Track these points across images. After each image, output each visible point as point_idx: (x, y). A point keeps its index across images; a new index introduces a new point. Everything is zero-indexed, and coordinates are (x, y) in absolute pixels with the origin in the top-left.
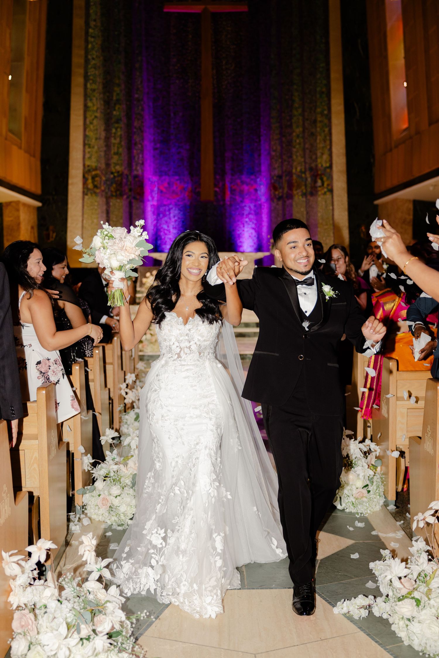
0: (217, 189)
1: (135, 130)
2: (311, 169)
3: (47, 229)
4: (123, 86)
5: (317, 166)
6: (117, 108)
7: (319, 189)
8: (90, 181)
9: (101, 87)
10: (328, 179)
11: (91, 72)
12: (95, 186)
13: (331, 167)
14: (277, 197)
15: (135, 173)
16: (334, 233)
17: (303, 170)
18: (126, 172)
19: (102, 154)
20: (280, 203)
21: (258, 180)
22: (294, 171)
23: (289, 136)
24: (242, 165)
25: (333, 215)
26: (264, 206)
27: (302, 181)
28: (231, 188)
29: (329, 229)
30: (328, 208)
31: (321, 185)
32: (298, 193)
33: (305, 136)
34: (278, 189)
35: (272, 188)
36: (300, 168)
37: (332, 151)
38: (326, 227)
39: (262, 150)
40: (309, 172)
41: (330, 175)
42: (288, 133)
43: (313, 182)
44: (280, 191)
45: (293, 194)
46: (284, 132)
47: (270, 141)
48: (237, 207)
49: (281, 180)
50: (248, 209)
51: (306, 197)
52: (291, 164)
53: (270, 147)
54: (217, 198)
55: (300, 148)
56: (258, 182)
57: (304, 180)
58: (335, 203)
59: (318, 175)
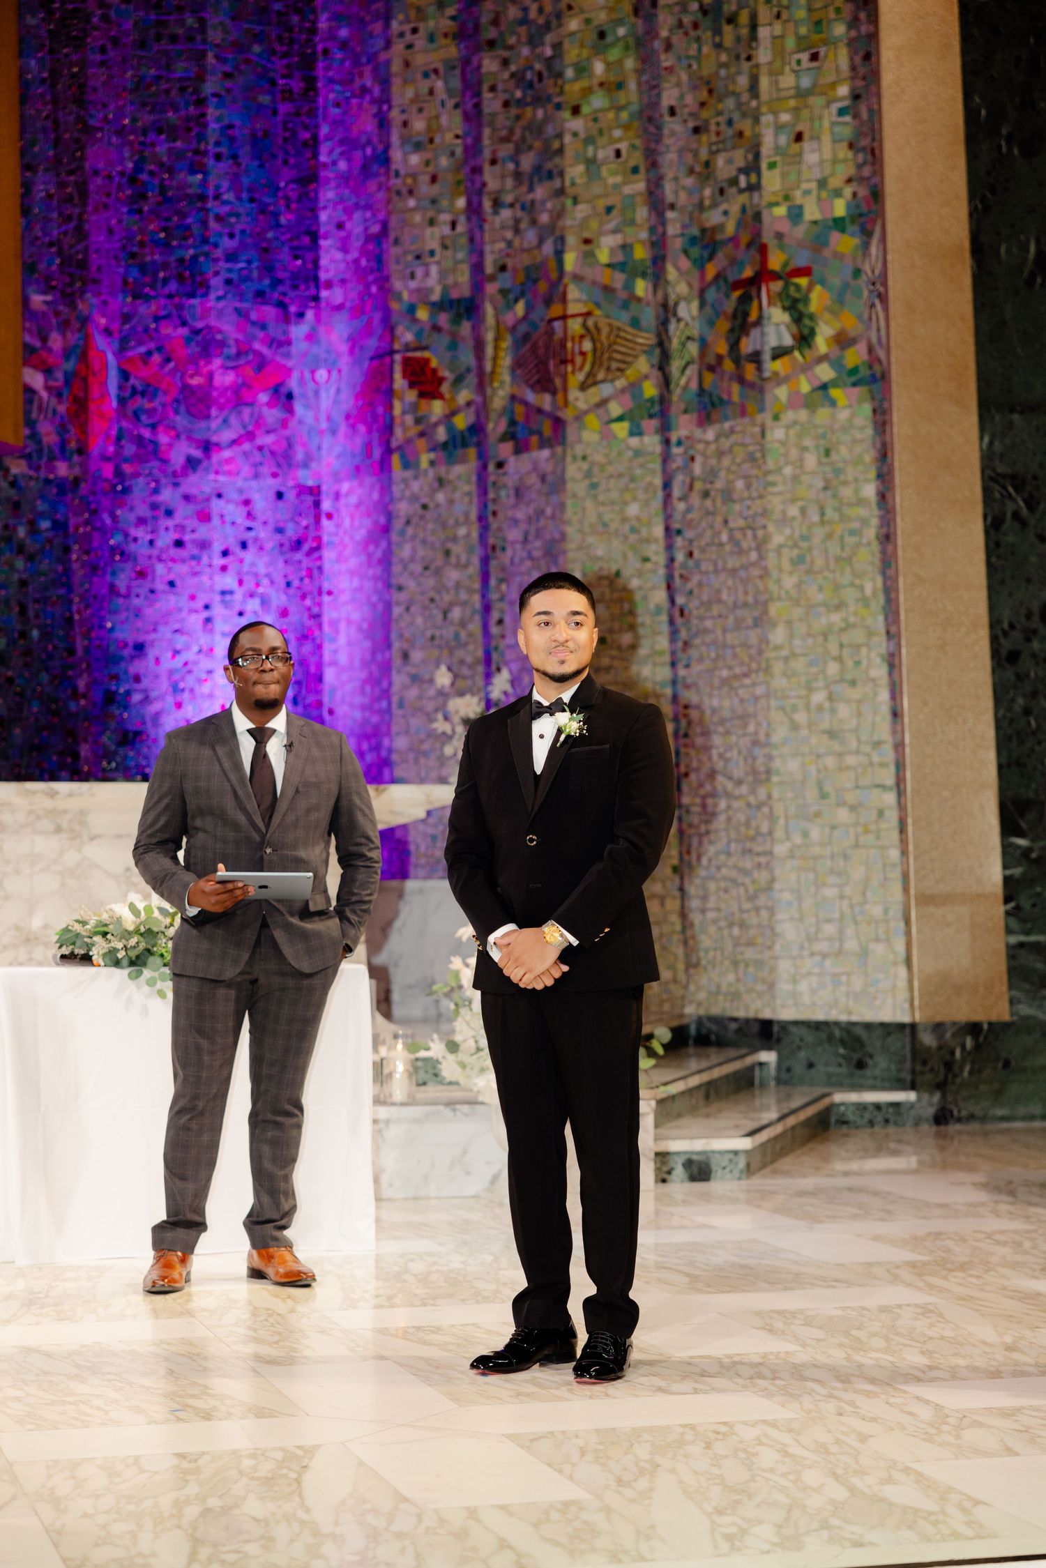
0: (36, 378)
2: (706, 242)
5: (752, 218)
7: (774, 366)
10: (840, 300)
13: (868, 218)
14: (441, 434)
16: (893, 662)
17: (640, 253)
20: (463, 471)
21: (298, 331)
22: (570, 260)
23: (534, 42)
24: (196, 229)
25: (887, 538)
26: (337, 496)
27: (635, 323)
28: (125, 375)
29: (858, 636)
30: (847, 492)
31: (788, 341)
32: (603, 403)
33: (651, 33)
34: (445, 388)
35: (399, 382)
36: (617, 239)
37: (876, 115)
38: (836, 618)
39: (324, 148)
40: (685, 263)
41: (857, 272)
42: (524, 21)
43: (724, 325)
44: (464, 396)
45: (567, 415)
46: (495, 22)
47: (385, 83)
48: (167, 495)
49: (466, 328)
50: (234, 512)
51: (665, 428)
52: (544, 218)
53: (383, 123)
54: (34, 436)
55: (619, 109)
56: (299, 346)
57: (649, 317)
58: (901, 459)
59: (764, 275)
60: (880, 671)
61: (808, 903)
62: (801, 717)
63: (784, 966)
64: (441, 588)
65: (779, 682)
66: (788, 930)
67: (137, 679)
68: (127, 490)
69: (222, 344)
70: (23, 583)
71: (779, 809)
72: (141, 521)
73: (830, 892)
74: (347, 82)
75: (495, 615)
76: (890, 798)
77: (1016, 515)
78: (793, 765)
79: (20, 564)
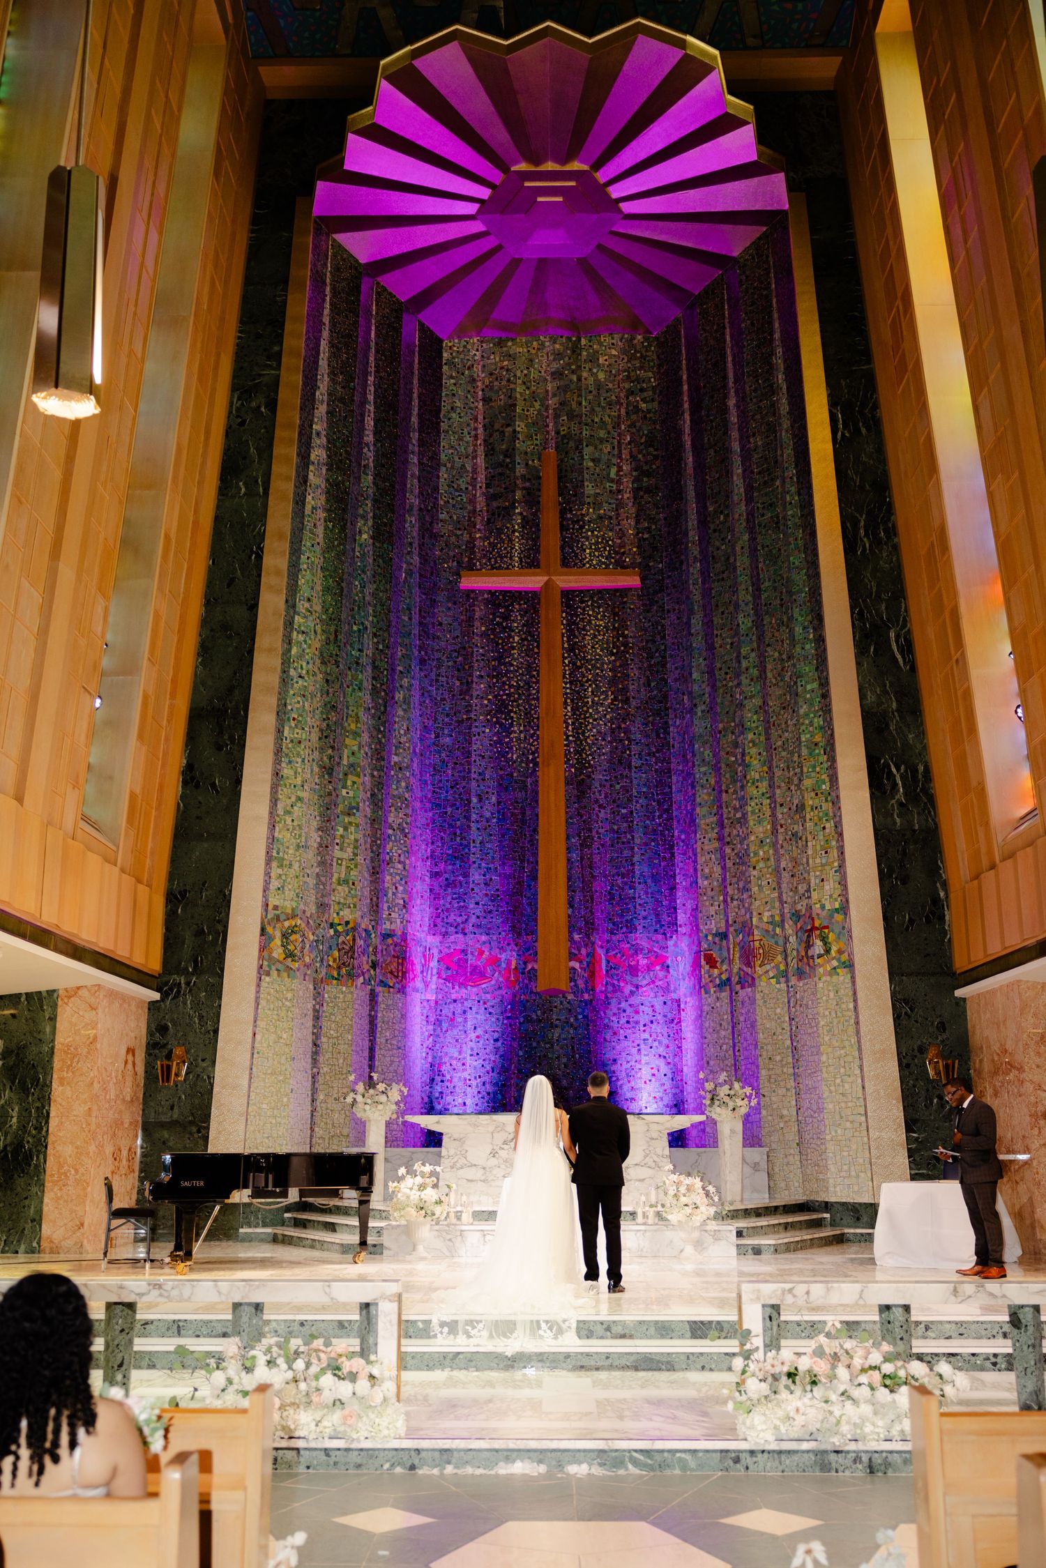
0: (576, 965)
1: (390, 832)
2: (797, 916)
3: (169, 1056)
4: (365, 737)
5: (810, 908)
6: (349, 783)
7: (818, 961)
8: (278, 941)
9: (315, 736)
10: (839, 938)
11: (294, 703)
12: (290, 955)
13: (844, 909)
14: (718, 981)
15: (387, 926)
17: (777, 918)
18: (365, 923)
19: (312, 881)
20: (725, 995)
21: (670, 943)
22: (754, 920)
23: (741, 843)
24: (632, 909)
25: (857, 1023)
26: (686, 1003)
27: (776, 943)
28: (608, 962)
29: (850, 1059)
30: (844, 1006)
31: (822, 952)
32: (767, 972)
33: (777, 841)
34: (718, 964)
35: (703, 962)
36: (770, 913)
37: (845, 873)
38: (842, 1052)
39: (678, 877)
40: (791, 922)
41: (844, 928)
42: (738, 835)
43: (803, 945)
44: (725, 967)
45: (756, 976)
46: (729, 836)
47: (695, 855)
48: (623, 1005)
49: (724, 942)
50: (649, 1010)
51: (787, 982)
52: (746, 905)
53: (696, 870)
54: (576, 985)
55: (768, 867)
56: (671, 949)
57: (781, 941)
58: (860, 995)
59: (814, 928)
60: (858, 1072)
61: (838, 1158)
62: (833, 1088)
63: (831, 1181)
64: (719, 1038)
65: (825, 1075)
66: (832, 1168)
67: (614, 1072)
68: (609, 1004)
69: (642, 950)
70: (573, 1038)
71: (827, 1123)
72: (614, 1014)
73: (845, 1154)
74: (684, 854)
75: (737, 1048)
76: (863, 1118)
77: (906, 1013)
78: (831, 1106)
79: (571, 1031)
